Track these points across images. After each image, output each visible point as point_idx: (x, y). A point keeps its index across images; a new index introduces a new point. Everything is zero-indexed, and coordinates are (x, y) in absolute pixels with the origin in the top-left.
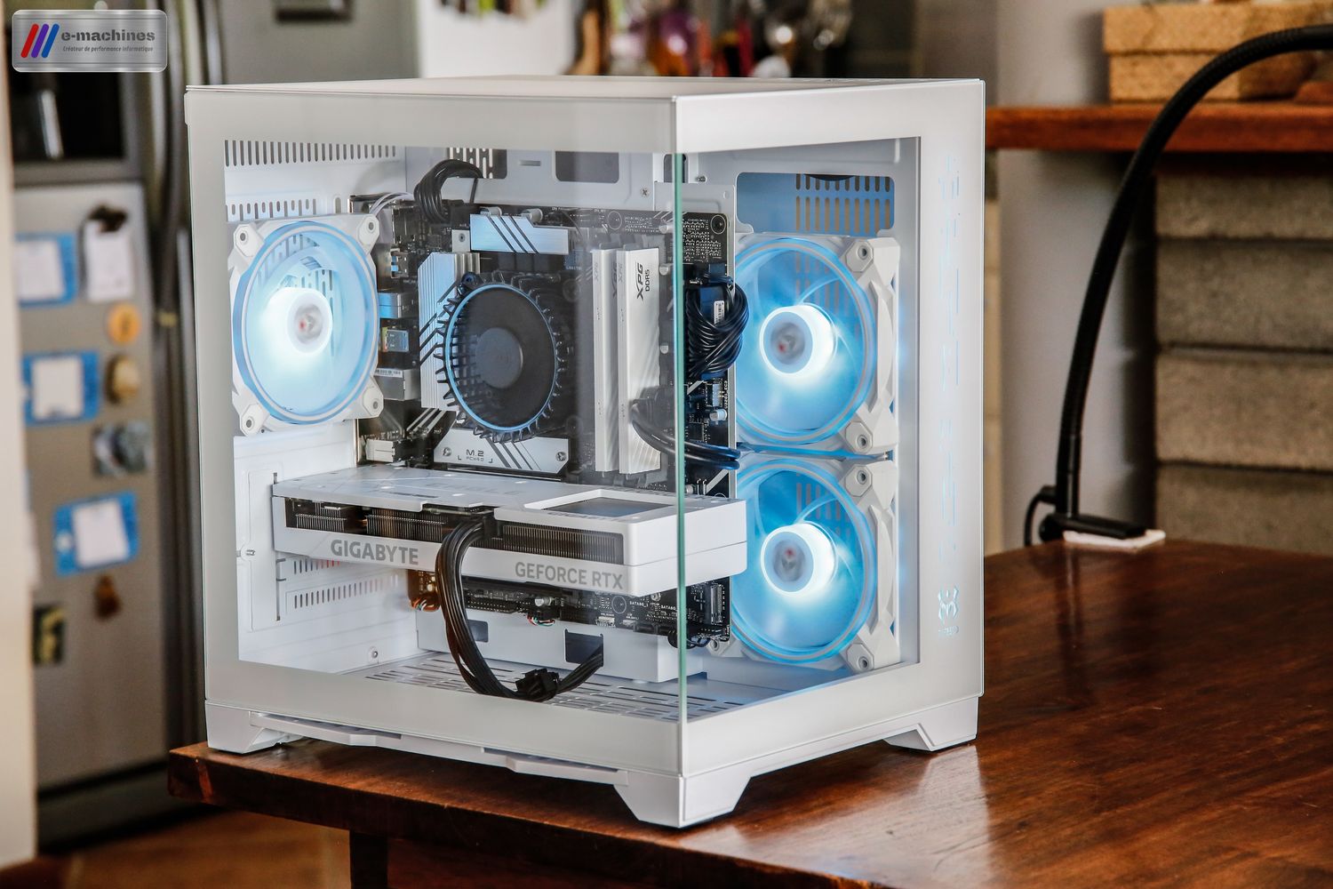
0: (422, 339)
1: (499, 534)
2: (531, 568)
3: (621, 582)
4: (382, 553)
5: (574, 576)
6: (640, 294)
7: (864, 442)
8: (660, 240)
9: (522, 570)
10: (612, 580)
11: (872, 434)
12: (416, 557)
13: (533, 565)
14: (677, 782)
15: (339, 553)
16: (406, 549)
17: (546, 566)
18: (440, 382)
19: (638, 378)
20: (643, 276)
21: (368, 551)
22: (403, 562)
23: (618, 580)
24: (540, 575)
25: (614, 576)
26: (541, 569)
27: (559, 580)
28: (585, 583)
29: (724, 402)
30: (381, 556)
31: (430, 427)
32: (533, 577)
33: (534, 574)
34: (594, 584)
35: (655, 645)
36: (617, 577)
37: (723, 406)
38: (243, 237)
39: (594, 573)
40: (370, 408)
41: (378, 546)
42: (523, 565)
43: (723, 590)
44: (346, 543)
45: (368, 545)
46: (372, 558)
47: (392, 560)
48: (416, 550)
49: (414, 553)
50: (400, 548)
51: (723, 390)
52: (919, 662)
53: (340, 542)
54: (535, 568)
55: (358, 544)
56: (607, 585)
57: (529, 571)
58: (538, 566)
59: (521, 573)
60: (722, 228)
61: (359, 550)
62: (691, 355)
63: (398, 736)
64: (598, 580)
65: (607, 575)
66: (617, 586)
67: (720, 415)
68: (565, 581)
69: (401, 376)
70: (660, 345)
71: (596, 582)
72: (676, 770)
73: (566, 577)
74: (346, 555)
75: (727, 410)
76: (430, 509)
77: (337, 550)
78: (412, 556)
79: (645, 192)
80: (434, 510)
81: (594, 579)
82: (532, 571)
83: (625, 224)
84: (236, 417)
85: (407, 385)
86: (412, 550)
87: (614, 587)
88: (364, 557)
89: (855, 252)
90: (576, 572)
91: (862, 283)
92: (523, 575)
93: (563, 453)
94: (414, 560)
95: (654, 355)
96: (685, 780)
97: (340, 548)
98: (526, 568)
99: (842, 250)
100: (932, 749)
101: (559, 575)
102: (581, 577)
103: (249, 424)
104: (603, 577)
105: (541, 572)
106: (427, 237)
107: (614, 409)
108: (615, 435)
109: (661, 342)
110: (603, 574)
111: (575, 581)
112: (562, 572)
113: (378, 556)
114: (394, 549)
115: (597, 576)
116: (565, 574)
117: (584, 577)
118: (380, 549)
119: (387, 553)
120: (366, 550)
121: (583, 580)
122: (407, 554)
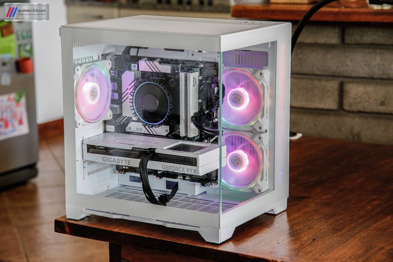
0: (123, 96)
1: (156, 156)
2: (167, 167)
3: (196, 172)
4: (119, 161)
5: (181, 169)
6: (194, 85)
7: (260, 128)
8: (198, 69)
9: (164, 167)
10: (193, 171)
11: (263, 126)
13: (168, 166)
14: (219, 231)
15: (105, 161)
17: (172, 166)
18: (131, 110)
19: (193, 109)
20: (195, 80)
21: (114, 161)
22: (126, 164)
24: (170, 169)
26: (170, 167)
28: (184, 172)
29: (217, 116)
30: (118, 162)
31: (124, 121)
32: (168, 169)
34: (187, 172)
35: (195, 185)
36: (195, 170)
37: (216, 117)
38: (78, 70)
39: (187, 169)
40: (109, 116)
41: (117, 159)
42: (165, 166)
44: (107, 158)
45: (114, 159)
46: (116, 163)
47: (122, 163)
48: (130, 161)
50: (125, 160)
51: (217, 113)
52: (274, 190)
53: (105, 158)
54: (168, 167)
55: (111, 158)
56: (191, 172)
57: (166, 167)
58: (169, 166)
59: (164, 168)
60: (217, 66)
61: (111, 160)
62: (209, 104)
63: (128, 216)
64: (189, 171)
65: (191, 169)
67: (216, 120)
68: (178, 171)
69: (117, 107)
70: (198, 100)
71: (188, 171)
72: (218, 227)
73: (178, 170)
74: (107, 161)
75: (218, 119)
76: (134, 149)
77: (104, 160)
78: (128, 162)
79: (193, 55)
80: (135, 149)
81: (187, 171)
82: (167, 168)
83: (187, 64)
84: (76, 122)
85: (118, 110)
86: (128, 161)
87: (194, 173)
88: (113, 162)
89: (258, 74)
90: (181, 168)
91: (260, 83)
92: (165, 169)
93: (167, 130)
94: (129, 163)
95: (197, 103)
96: (221, 230)
97: (105, 160)
98: (165, 167)
99: (254, 73)
100: (276, 213)
101: (176, 169)
102: (183, 170)
103: (79, 124)
104: (190, 170)
105: (171, 168)
106: (123, 66)
107: (186, 118)
108: (186, 126)
109: (199, 99)
110: (190, 169)
111: (181, 171)
112: (177, 168)
113: (117, 162)
114: (123, 160)
115: (188, 170)
116: (178, 169)
117: (184, 170)
118: (118, 160)
119: (120, 161)
120: (113, 160)
121: (184, 171)
122: (127, 162)
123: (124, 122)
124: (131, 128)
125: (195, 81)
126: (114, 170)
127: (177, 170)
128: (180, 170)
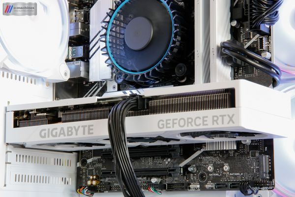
0: (91, 46)
1: (146, 107)
2: (168, 122)
3: (233, 119)
4: (71, 131)
5: (199, 121)
10: (226, 119)
12: (92, 129)
13: (170, 120)
15: (44, 137)
16: (86, 126)
17: (178, 119)
18: (103, 54)
19: (221, 34)
21: (62, 132)
22: (84, 134)
23: (231, 119)
24: (175, 125)
25: (229, 116)
27: (188, 126)
28: (207, 125)
29: (268, 49)
32: (170, 127)
33: (171, 125)
34: (213, 124)
36: (231, 116)
37: (268, 51)
39: (213, 117)
40: (63, 75)
41: (68, 128)
42: (163, 121)
43: (269, 158)
44: (49, 129)
45: (62, 129)
46: (65, 136)
47: (77, 134)
48: (92, 126)
49: (91, 127)
50: (82, 126)
51: (268, 42)
53: (45, 130)
54: (171, 122)
55: (56, 129)
56: (223, 123)
57: (167, 124)
58: (173, 120)
59: (162, 126)
64: (216, 121)
65: (223, 116)
66: (231, 122)
67: (268, 55)
68: (192, 126)
69: (79, 64)
70: (230, 22)
71: (215, 123)
73: (193, 123)
74: (49, 137)
75: (271, 53)
76: (101, 101)
77: (43, 135)
78: (89, 130)
80: (104, 101)
81: (213, 121)
82: (169, 124)
86: (89, 126)
87: (228, 123)
88: (59, 136)
92: (163, 128)
94: (91, 131)
95: (228, 26)
98: (165, 123)
101: (188, 123)
102: (204, 121)
104: (220, 118)
105: (176, 123)
107: (207, 56)
109: (232, 20)
110: (220, 116)
111: (200, 124)
112: (190, 120)
113: (68, 133)
114: (79, 127)
115: (215, 119)
116: (192, 121)
117: (206, 121)
118: (70, 129)
119: (74, 131)
120: (61, 131)
121: (205, 123)
122: (87, 129)
126: (73, 191)
127: (189, 124)
128: (197, 123)
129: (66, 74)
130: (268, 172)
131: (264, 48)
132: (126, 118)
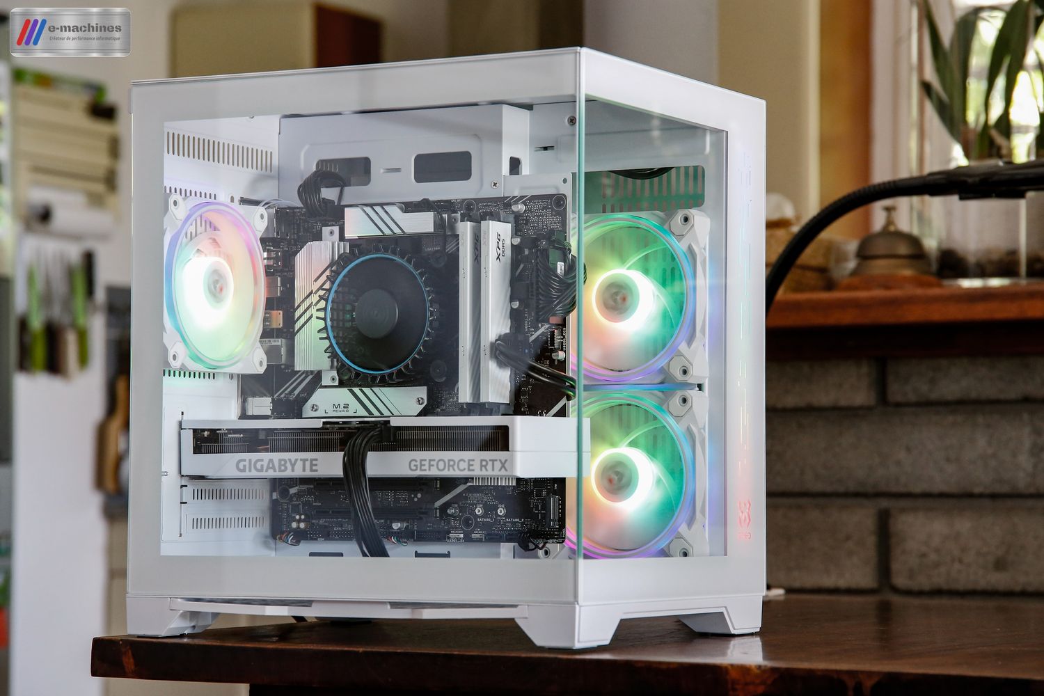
0: (297, 314)
1: (392, 440)
2: (423, 463)
3: (506, 465)
4: (284, 465)
5: (463, 465)
6: (498, 257)
7: (685, 372)
8: (511, 218)
9: (415, 465)
10: (498, 465)
11: (692, 365)
12: (316, 465)
13: (425, 460)
14: (575, 608)
15: (244, 470)
16: (307, 460)
17: (436, 461)
18: (321, 339)
19: (496, 325)
20: (501, 243)
21: (271, 466)
22: (304, 470)
23: (503, 466)
24: (432, 468)
25: (500, 460)
26: (432, 463)
27: (449, 470)
28: (473, 470)
29: (562, 346)
30: (283, 468)
31: (296, 392)
32: (425, 470)
33: (426, 467)
34: (481, 470)
36: (503, 461)
37: (562, 349)
38: (175, 203)
39: (482, 461)
40: (257, 364)
41: (280, 460)
42: (416, 461)
43: (560, 500)
44: (250, 460)
45: (271, 461)
46: (275, 471)
47: (293, 470)
48: (316, 460)
49: (314, 462)
50: (301, 460)
51: (562, 335)
52: (726, 555)
53: (245, 460)
54: (426, 463)
55: (262, 460)
56: (493, 470)
57: (421, 465)
58: (430, 460)
59: (414, 468)
60: (562, 205)
61: (262, 466)
62: (541, 302)
63: (309, 604)
64: (485, 466)
65: (493, 461)
66: (503, 469)
67: (561, 355)
68: (454, 470)
69: (279, 343)
70: (511, 302)
71: (483, 468)
72: (572, 599)
73: (456, 467)
74: (250, 471)
75: (565, 352)
76: (328, 426)
77: (241, 467)
78: (312, 465)
79: (495, 184)
80: (332, 425)
81: (482, 466)
82: (424, 465)
83: (478, 209)
84: (165, 350)
85: (283, 352)
86: (312, 460)
87: (500, 470)
88: (266, 471)
89: (678, 219)
90: (464, 461)
91: (684, 244)
92: (416, 470)
93: (422, 399)
94: (314, 468)
95: (507, 309)
96: (580, 607)
97: (245, 466)
98: (418, 463)
99: (664, 221)
100: (733, 632)
101: (449, 466)
102: (470, 465)
103: (174, 357)
104: (490, 463)
105: (433, 465)
106: (299, 236)
107: (476, 352)
108: (476, 374)
109: (512, 299)
110: (490, 460)
111: (465, 469)
112: (452, 463)
113: (280, 468)
114: (296, 460)
115: (484, 463)
116: (454, 464)
117: (473, 465)
118: (283, 463)
119: (288, 465)
120: (269, 464)
121: (471, 468)
122: (308, 464)
123: (299, 394)
124: (316, 406)
125: (501, 247)
126: (266, 537)
127: (451, 468)
128: (461, 468)
129: (261, 363)
130: (557, 518)
131: (556, 345)
132: (369, 452)
